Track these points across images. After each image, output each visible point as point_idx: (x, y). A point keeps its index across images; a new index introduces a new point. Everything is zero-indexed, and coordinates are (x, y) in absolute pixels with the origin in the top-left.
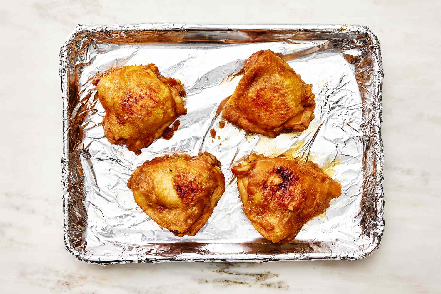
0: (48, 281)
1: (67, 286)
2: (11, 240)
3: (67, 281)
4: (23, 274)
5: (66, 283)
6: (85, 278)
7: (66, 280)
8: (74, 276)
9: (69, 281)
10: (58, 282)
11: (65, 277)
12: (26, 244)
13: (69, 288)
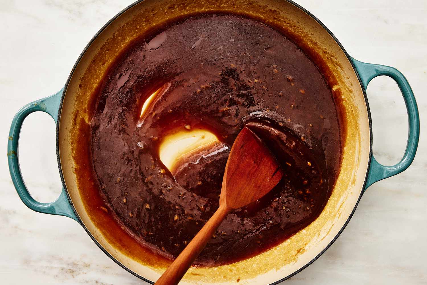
0: (52, 268)
1: (71, 273)
2: (16, 227)
3: (71, 269)
4: (27, 262)
5: (70, 271)
6: (88, 266)
7: (70, 267)
8: (78, 263)
9: (73, 269)
10: (62, 269)
11: (68, 264)
12: (30, 231)
13: (73, 276)
